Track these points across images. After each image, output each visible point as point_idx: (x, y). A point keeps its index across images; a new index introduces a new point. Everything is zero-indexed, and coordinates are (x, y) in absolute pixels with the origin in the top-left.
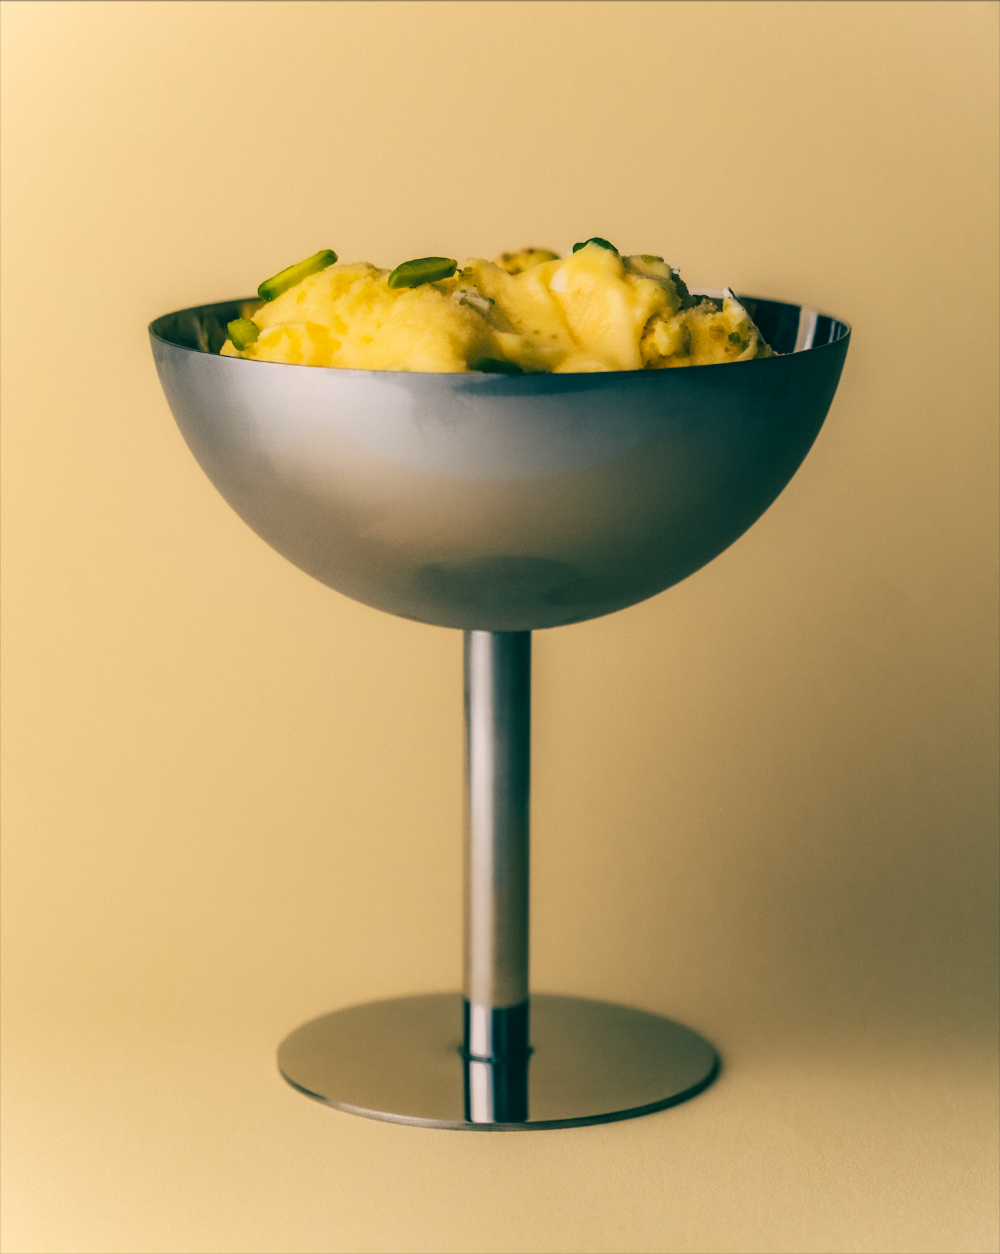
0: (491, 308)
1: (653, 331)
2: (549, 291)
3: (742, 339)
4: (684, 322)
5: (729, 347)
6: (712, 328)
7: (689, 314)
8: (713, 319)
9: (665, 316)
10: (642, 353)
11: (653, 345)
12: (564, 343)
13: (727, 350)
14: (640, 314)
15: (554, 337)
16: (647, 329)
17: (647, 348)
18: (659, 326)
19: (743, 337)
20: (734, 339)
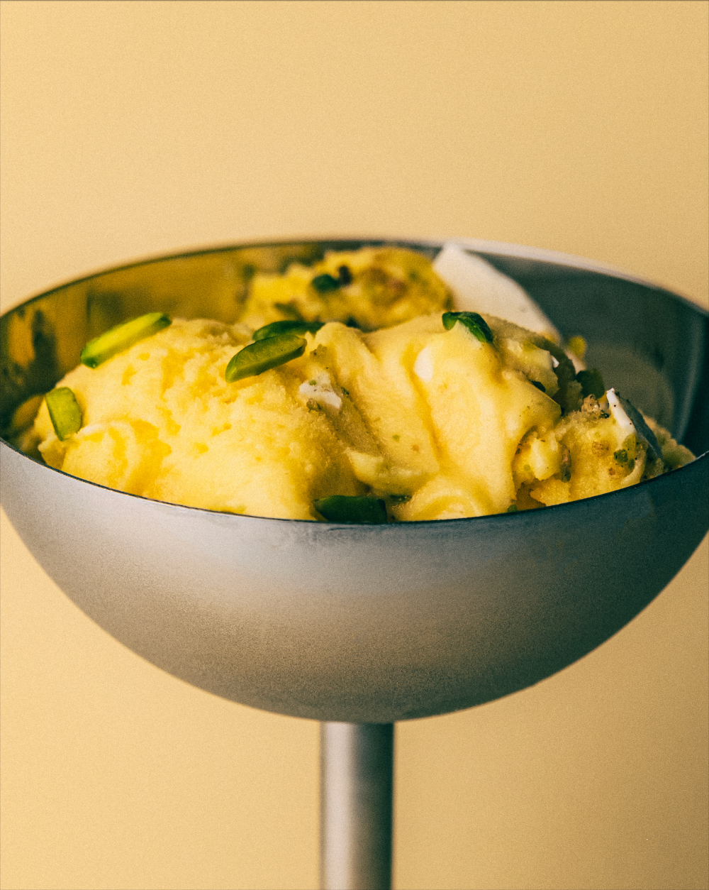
0: (343, 406)
1: (528, 447)
2: (413, 377)
3: (629, 457)
4: (565, 436)
5: (615, 468)
6: (595, 445)
7: (570, 426)
8: (597, 434)
9: (543, 429)
10: (515, 476)
11: (527, 468)
12: (427, 459)
13: (611, 472)
14: (514, 427)
15: (416, 448)
16: (521, 447)
17: (521, 469)
18: (535, 444)
19: (631, 454)
20: (621, 457)
